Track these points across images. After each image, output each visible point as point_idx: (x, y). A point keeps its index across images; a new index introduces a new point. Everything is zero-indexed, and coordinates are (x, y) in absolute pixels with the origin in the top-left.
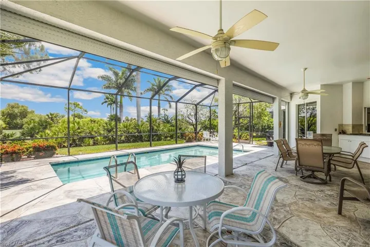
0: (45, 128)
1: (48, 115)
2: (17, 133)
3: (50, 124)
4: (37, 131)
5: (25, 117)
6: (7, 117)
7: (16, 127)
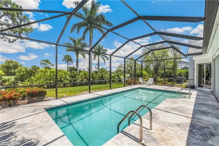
0: (31, 75)
1: (32, 67)
2: (12, 78)
3: (34, 73)
4: (26, 77)
5: (16, 69)
6: (5, 68)
7: (11, 74)
